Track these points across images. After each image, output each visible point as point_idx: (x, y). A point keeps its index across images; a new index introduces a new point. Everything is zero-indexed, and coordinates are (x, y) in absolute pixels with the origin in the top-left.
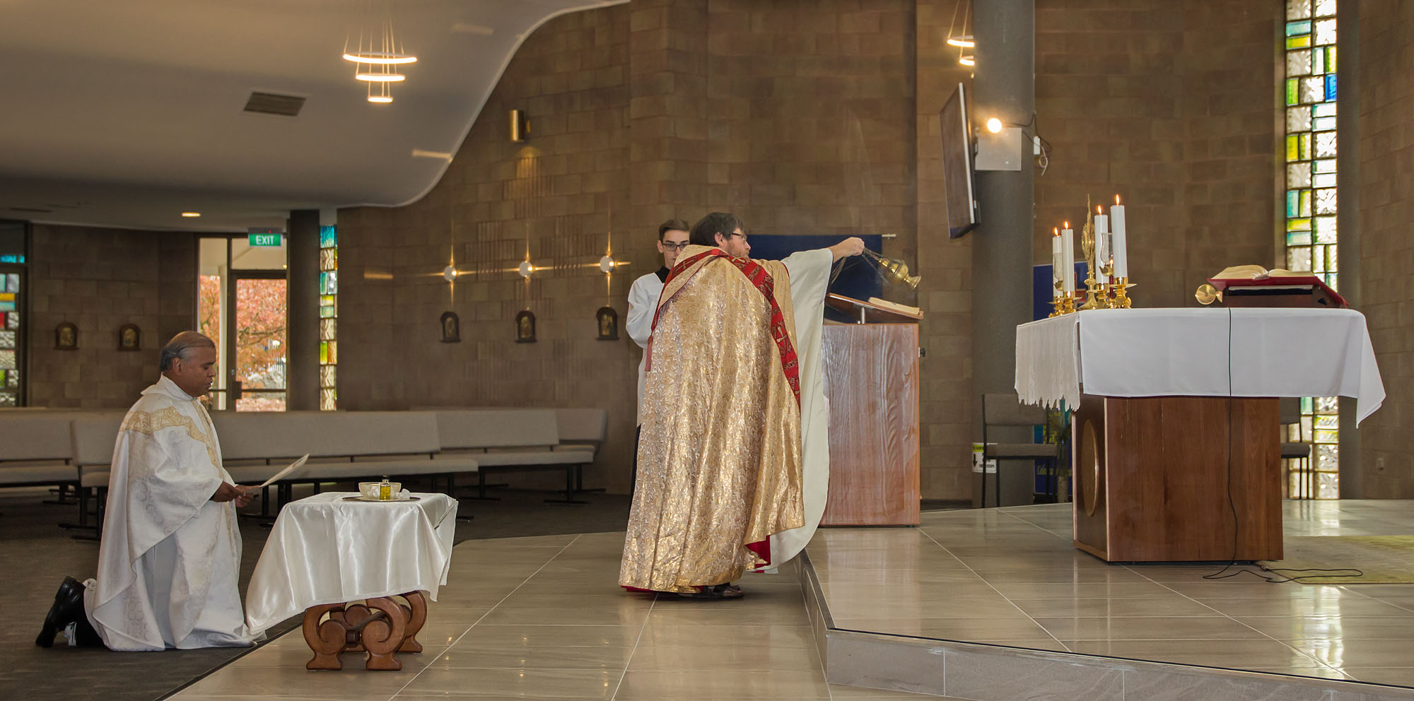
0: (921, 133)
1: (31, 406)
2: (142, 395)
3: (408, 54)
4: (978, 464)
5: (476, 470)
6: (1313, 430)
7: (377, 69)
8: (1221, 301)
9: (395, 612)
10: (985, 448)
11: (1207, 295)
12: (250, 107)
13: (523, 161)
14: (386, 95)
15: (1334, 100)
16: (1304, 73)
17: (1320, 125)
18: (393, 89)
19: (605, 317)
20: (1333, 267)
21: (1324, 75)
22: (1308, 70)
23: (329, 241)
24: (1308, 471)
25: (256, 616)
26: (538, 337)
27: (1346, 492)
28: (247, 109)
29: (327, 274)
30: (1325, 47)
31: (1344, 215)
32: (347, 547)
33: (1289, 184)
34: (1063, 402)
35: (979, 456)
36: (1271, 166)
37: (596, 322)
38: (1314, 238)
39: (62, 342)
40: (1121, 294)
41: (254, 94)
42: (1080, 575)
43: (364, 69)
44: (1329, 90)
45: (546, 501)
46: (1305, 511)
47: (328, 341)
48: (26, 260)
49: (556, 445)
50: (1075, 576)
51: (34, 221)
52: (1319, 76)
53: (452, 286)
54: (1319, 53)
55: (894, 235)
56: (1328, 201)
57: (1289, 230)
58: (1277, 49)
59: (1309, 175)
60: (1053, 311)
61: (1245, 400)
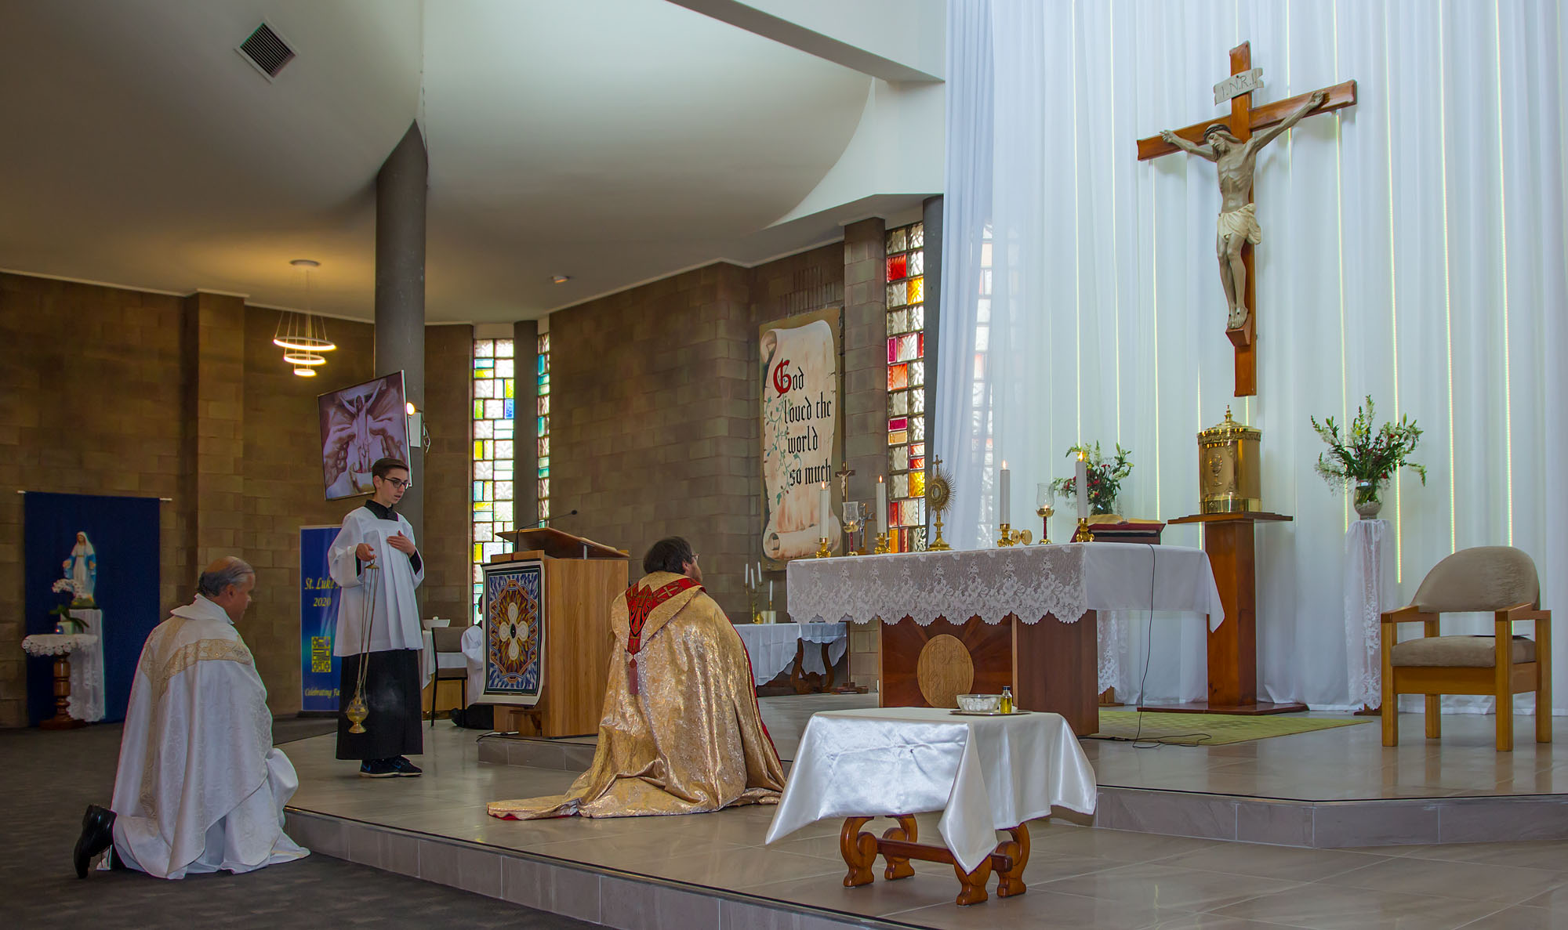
2: (195, 599)
15: (511, 418)
16: (487, 396)
17: (499, 435)
21: (503, 399)
22: (490, 395)
30: (504, 379)
31: (518, 501)
33: (475, 476)
36: (465, 463)
38: (494, 516)
44: (507, 411)
52: (500, 399)
54: (500, 382)
55: (170, 499)
56: (506, 491)
57: (475, 510)
58: (468, 377)
59: (491, 471)
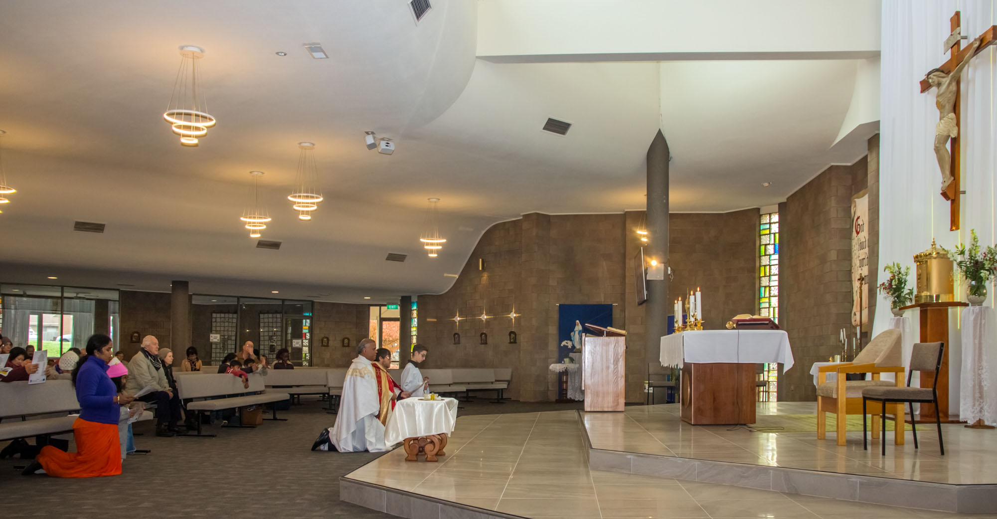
0: (627, 266)
1: (313, 366)
3: (443, 238)
4: (646, 389)
5: (465, 391)
6: (768, 376)
7: (432, 244)
8: (735, 327)
9: (436, 441)
10: (649, 383)
11: (730, 325)
12: (388, 259)
13: (483, 278)
14: (435, 253)
18: (437, 252)
19: (512, 335)
20: (777, 315)
21: (774, 244)
22: (768, 242)
23: (415, 307)
24: (766, 392)
26: (488, 342)
27: (779, 399)
28: (387, 259)
29: (414, 319)
30: (774, 234)
32: (419, 417)
34: (677, 365)
35: (647, 386)
36: (754, 278)
37: (509, 337)
39: (324, 344)
40: (699, 325)
41: (390, 254)
43: (428, 244)
45: (490, 402)
46: (764, 406)
48: (312, 314)
49: (494, 382)
50: (681, 429)
51: (315, 301)
52: (772, 244)
53: (458, 323)
54: (772, 235)
55: (616, 304)
56: (775, 291)
60: (674, 332)
61: (743, 364)
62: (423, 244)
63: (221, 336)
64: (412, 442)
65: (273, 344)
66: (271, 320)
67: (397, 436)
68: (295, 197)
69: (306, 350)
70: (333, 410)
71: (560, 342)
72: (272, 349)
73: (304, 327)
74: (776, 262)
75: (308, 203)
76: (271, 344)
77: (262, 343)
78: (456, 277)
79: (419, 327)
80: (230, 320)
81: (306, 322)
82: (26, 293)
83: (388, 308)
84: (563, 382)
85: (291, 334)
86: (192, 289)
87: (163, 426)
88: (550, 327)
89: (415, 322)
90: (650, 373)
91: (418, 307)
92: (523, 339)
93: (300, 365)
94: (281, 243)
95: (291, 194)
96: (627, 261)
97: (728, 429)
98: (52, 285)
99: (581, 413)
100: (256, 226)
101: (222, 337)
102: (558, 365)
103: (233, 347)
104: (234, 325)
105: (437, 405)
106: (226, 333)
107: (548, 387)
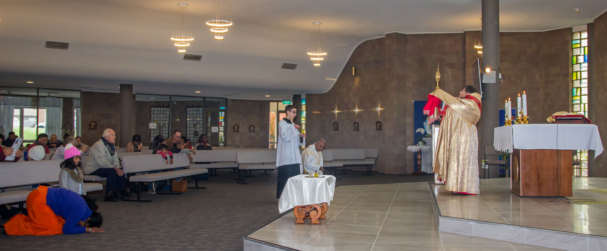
0: (467, 72)
1: (227, 147)
3: (324, 52)
4: (483, 166)
5: (342, 166)
6: (580, 156)
7: (316, 57)
8: (555, 121)
9: (318, 208)
10: (485, 161)
11: (550, 120)
12: (283, 67)
13: (356, 81)
14: (318, 63)
15: (587, 62)
16: (578, 54)
17: (583, 69)
18: (320, 62)
19: (378, 124)
20: (587, 110)
21: (584, 55)
22: (579, 54)
23: (304, 103)
24: (579, 168)
25: (281, 208)
26: (360, 129)
27: (590, 175)
28: (282, 68)
29: (303, 112)
30: (584, 47)
31: (590, 95)
32: (305, 190)
33: (573, 86)
34: (508, 150)
35: (483, 163)
36: (568, 81)
37: (376, 125)
38: (581, 102)
39: (235, 130)
40: (525, 120)
41: (284, 64)
42: (512, 200)
43: (313, 56)
44: (585, 59)
45: (362, 174)
46: (578, 181)
47: (303, 130)
48: (226, 108)
49: (365, 159)
50: (511, 200)
51: (228, 98)
52: (582, 55)
53: (336, 115)
54: (582, 49)
56: (585, 91)
57: (573, 99)
58: (570, 48)
59: (580, 84)
60: (505, 124)
61: (561, 151)
62: (310, 56)
63: (157, 124)
64: (300, 209)
65: (197, 130)
66: (195, 112)
67: (288, 206)
68: (212, 23)
69: (221, 134)
70: (241, 180)
71: (415, 130)
72: (196, 133)
73: (220, 118)
74: (586, 69)
75: (222, 27)
76: (195, 130)
77: (188, 129)
78: (334, 81)
79: (307, 118)
80: (165, 113)
81: (222, 114)
82: (10, 93)
83: (284, 104)
84: (418, 160)
85: (210, 122)
86: (135, 90)
87: (110, 193)
88: (407, 118)
89: (304, 114)
90: (486, 153)
91: (306, 102)
92: (386, 127)
93: (217, 145)
94: (202, 56)
95: (209, 20)
96: (467, 68)
97: (550, 200)
98: (30, 87)
99: (432, 185)
100: (182, 44)
101: (159, 125)
102: (414, 146)
103: (167, 132)
104: (168, 116)
105: (319, 181)
106: (161, 122)
107: (406, 164)
